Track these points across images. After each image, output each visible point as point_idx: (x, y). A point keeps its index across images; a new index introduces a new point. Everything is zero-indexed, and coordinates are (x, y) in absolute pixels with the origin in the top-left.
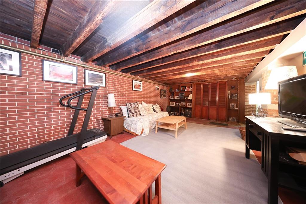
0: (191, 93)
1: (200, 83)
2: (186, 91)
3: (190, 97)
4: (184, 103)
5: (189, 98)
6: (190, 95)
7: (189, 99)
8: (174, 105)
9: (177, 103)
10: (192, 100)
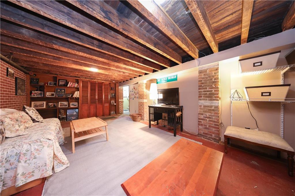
0: (78, 90)
1: (88, 80)
2: (69, 87)
3: (77, 94)
4: (66, 103)
5: (75, 96)
6: (76, 92)
7: (75, 98)
8: (45, 107)
9: (51, 104)
10: (78, 98)
